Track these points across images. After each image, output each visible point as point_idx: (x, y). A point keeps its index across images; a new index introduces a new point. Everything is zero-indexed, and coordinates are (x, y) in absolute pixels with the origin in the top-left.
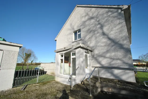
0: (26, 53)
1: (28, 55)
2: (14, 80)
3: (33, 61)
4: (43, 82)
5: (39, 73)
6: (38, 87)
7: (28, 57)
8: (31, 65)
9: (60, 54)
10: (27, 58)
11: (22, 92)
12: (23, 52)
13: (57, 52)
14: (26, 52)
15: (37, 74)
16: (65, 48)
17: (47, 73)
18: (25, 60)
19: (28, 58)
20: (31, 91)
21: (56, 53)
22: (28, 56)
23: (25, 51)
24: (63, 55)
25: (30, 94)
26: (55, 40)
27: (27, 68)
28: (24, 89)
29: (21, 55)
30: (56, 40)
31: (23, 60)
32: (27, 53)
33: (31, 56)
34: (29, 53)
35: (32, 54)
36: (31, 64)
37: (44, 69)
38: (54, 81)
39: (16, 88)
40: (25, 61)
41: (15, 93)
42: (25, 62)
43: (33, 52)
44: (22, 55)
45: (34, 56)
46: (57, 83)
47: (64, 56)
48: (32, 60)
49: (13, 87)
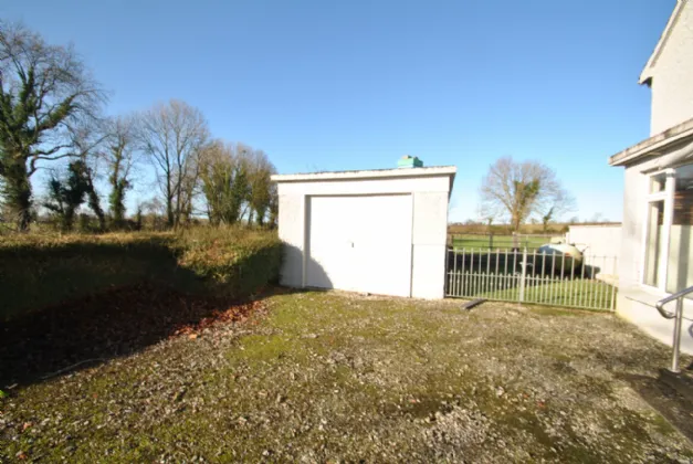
0: (516, 183)
1: (526, 187)
2: (447, 278)
3: (551, 213)
4: (548, 306)
5: (524, 264)
6: (514, 314)
7: (527, 196)
8: (541, 233)
9: (645, 172)
10: (523, 203)
11: (460, 312)
12: (505, 180)
13: (628, 164)
14: (516, 176)
15: (519, 269)
16: (667, 134)
17: (598, 276)
18: (518, 213)
19: (529, 200)
20: (486, 320)
21: (623, 167)
22: (527, 193)
23: (512, 173)
24: (664, 174)
25: (477, 323)
26: (644, 77)
27: (513, 245)
28: (470, 308)
29: (498, 192)
30: (649, 82)
31: (507, 211)
32: (520, 181)
33: (540, 191)
34: (530, 180)
35: (544, 183)
36: (542, 229)
37: (585, 254)
38: (610, 317)
39: (452, 300)
40: (515, 217)
41: (443, 311)
42: (519, 221)
43: (546, 173)
44: (503, 193)
45: (552, 190)
46: (621, 325)
47: (670, 183)
48: (546, 212)
49: (445, 297)
